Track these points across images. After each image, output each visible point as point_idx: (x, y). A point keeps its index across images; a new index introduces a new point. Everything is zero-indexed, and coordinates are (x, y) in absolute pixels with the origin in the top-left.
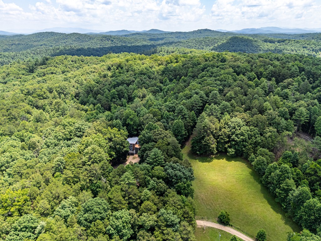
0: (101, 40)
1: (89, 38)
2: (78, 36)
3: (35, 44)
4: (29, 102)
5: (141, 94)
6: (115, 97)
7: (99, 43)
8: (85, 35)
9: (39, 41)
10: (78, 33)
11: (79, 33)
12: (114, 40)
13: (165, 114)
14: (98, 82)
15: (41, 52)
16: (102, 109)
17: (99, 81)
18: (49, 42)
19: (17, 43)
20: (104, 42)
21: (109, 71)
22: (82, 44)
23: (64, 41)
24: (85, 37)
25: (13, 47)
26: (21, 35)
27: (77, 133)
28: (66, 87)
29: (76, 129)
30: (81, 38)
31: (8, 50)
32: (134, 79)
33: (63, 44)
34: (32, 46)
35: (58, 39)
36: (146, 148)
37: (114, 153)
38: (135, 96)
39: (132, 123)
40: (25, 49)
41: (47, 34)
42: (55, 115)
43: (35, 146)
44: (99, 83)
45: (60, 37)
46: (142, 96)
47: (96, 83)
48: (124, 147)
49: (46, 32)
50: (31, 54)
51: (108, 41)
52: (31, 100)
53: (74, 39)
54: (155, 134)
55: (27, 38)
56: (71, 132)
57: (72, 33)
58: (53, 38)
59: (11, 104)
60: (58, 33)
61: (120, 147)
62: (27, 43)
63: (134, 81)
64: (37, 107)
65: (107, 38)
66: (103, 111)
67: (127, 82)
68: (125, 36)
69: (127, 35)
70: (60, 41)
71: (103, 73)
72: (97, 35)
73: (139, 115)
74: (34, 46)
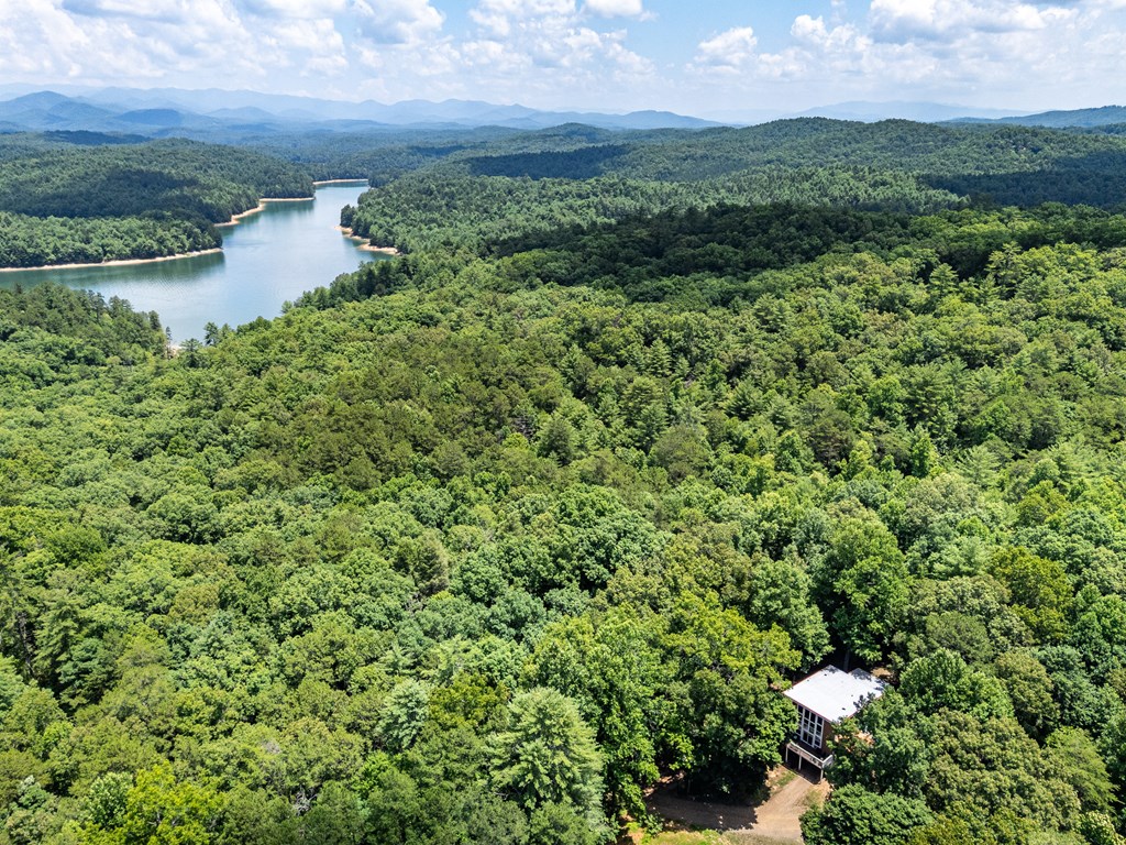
0: (989, 146)
1: (940, 137)
2: (900, 132)
3: (753, 156)
4: (569, 367)
5: (1027, 423)
6: (890, 409)
7: (976, 156)
8: (931, 128)
9: (765, 148)
10: (904, 121)
11: (910, 119)
12: (1047, 148)
13: (1098, 606)
14: (847, 325)
15: (754, 186)
16: (802, 455)
17: (854, 321)
18: (794, 153)
19: (700, 152)
20: (999, 152)
21: (922, 284)
22: (904, 160)
23: (848, 149)
24: (926, 134)
25: (687, 165)
26: (725, 129)
27: (588, 567)
28: (707, 330)
29: (593, 544)
30: (910, 139)
31: (671, 174)
32: (1022, 338)
33: (840, 161)
34: (739, 164)
35: (828, 143)
36: (848, 818)
37: (685, 745)
38: (990, 428)
39: (860, 599)
40: (715, 172)
41: (800, 125)
42: (619, 436)
43: (431, 566)
44: (851, 331)
45: (839, 135)
46: (1027, 433)
47: (835, 327)
48: (753, 732)
49: (801, 120)
50: (722, 191)
51: (1016, 149)
52: (575, 360)
53: (883, 141)
54: (955, 742)
55: (735, 136)
56: (564, 554)
57: (884, 120)
58: (814, 137)
59: (513, 366)
60: (836, 122)
61: (721, 729)
62: (729, 155)
63: (1014, 349)
64: (580, 392)
65: (1018, 137)
66: (807, 464)
67: (980, 348)
68: (1109, 129)
69: (1116, 126)
70: (833, 149)
71: (884, 291)
72: (980, 126)
73: (935, 555)
74: (746, 165)
